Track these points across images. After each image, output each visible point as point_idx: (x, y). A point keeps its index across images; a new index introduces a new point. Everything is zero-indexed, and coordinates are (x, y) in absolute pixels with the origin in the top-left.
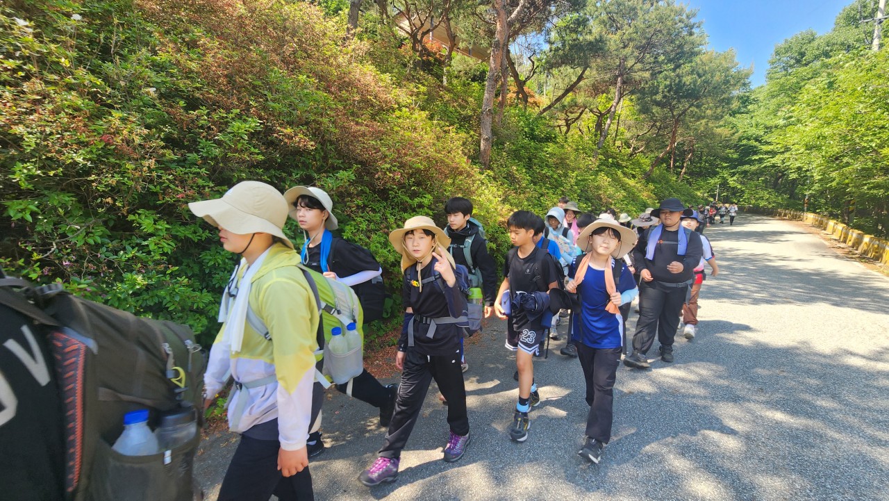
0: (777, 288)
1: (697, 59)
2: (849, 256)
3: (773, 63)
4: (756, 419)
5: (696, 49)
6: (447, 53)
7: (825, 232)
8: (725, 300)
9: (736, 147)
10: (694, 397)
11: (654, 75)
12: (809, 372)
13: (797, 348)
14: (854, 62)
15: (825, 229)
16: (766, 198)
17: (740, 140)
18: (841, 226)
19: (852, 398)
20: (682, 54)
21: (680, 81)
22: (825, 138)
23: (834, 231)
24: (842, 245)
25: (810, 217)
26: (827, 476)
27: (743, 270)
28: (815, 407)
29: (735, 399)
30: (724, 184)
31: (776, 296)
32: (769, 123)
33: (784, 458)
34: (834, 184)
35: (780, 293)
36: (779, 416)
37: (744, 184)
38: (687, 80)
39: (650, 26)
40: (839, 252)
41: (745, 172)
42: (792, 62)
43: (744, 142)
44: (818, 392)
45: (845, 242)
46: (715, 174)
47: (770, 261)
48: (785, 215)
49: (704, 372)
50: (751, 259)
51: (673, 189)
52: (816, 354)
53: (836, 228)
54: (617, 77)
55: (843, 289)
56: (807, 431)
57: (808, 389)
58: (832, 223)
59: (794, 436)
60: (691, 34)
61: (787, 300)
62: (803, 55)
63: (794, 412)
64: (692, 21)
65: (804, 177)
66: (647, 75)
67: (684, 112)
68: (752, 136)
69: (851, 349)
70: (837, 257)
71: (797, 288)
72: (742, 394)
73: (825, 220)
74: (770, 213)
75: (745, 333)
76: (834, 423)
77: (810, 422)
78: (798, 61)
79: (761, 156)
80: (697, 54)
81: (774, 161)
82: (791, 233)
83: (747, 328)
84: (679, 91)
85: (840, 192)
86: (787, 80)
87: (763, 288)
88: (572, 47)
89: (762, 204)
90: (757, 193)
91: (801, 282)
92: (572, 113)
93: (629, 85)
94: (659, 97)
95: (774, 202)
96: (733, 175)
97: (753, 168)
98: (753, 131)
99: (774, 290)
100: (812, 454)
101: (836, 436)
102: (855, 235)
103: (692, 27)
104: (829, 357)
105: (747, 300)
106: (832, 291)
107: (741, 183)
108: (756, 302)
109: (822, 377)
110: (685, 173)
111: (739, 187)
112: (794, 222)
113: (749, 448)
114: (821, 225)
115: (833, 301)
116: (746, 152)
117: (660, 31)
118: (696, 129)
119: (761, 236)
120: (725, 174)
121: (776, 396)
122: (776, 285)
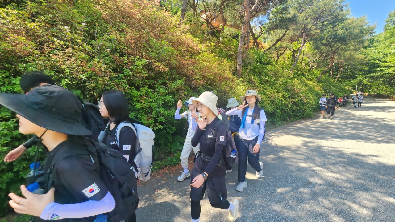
0: (391, 136)
1: (345, 22)
3: (388, 22)
4: (379, 201)
5: (344, 17)
6: (222, 27)
8: (361, 140)
9: (367, 64)
10: (344, 187)
11: (322, 31)
16: (384, 89)
17: (369, 60)
20: (336, 20)
21: (336, 33)
27: (371, 126)
29: (367, 190)
30: (360, 83)
31: (390, 139)
32: (386, 52)
35: (393, 138)
37: (372, 82)
38: (340, 32)
39: (320, 8)
41: (372, 77)
43: (372, 61)
46: (355, 78)
47: (387, 121)
49: (350, 176)
50: (376, 120)
51: (332, 85)
54: (303, 33)
60: (342, 10)
64: (342, 4)
66: (318, 31)
67: (338, 48)
68: (376, 58)
72: (371, 187)
75: (375, 158)
79: (381, 68)
80: (345, 19)
81: (388, 71)
83: (376, 156)
84: (335, 38)
87: (383, 135)
88: (280, 21)
89: (382, 92)
90: (379, 87)
92: (280, 51)
93: (308, 36)
94: (324, 42)
95: (389, 91)
96: (366, 78)
97: (377, 74)
98: (376, 56)
99: (389, 136)
103: (342, 7)
105: (374, 141)
107: (370, 82)
108: (379, 142)
110: (339, 78)
111: (369, 84)
113: (375, 215)
116: (373, 66)
117: (325, 10)
118: (344, 56)
119: (382, 109)
120: (361, 77)
121: (390, 190)
122: (390, 134)
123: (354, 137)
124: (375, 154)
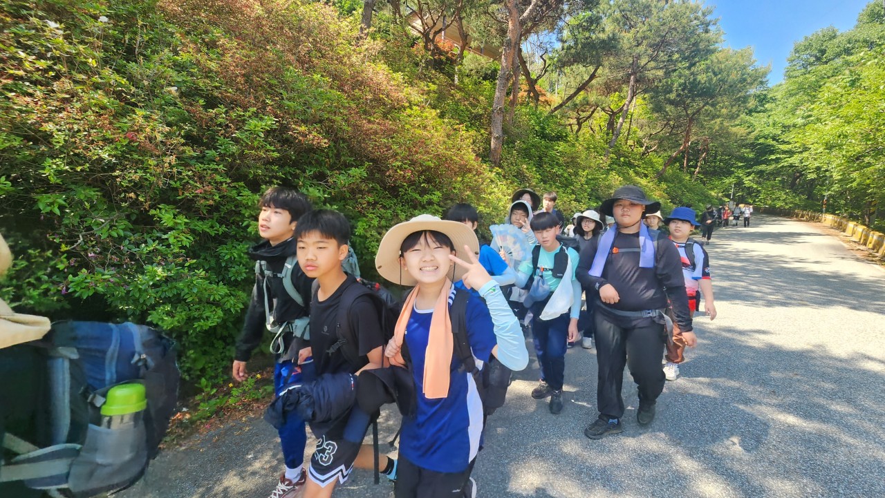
0: (793, 290)
1: (713, 57)
2: (870, 259)
3: (792, 61)
5: (712, 47)
6: (459, 52)
7: (845, 234)
8: (737, 302)
9: (752, 146)
10: (703, 398)
11: (668, 74)
12: (824, 376)
13: (811, 351)
14: (876, 60)
15: (844, 231)
16: (783, 198)
17: (756, 139)
18: (861, 228)
19: (868, 403)
20: (697, 51)
21: (695, 80)
22: (846, 136)
23: (854, 233)
24: (862, 247)
25: (829, 218)
26: (840, 482)
27: (757, 271)
28: (829, 411)
30: (739, 184)
31: (790, 298)
32: (788, 122)
33: (796, 461)
34: (854, 184)
35: (795, 295)
36: (791, 419)
37: (760, 184)
38: (702, 78)
39: (664, 24)
40: (859, 255)
41: (761, 173)
42: (812, 59)
43: (761, 141)
44: (832, 396)
45: (865, 244)
46: (730, 173)
47: (786, 262)
48: (803, 216)
50: (766, 261)
51: (686, 188)
52: (831, 358)
53: (855, 229)
54: (630, 75)
55: (861, 293)
56: (820, 436)
57: (823, 393)
58: (851, 225)
59: (806, 440)
60: (707, 31)
61: (802, 303)
62: (823, 52)
63: (807, 416)
64: (708, 18)
65: (823, 178)
66: (660, 73)
67: (699, 111)
68: (769, 135)
69: (868, 354)
70: (858, 260)
71: (814, 290)
72: (753, 396)
73: (844, 221)
74: (787, 214)
75: (762, 337)
76: (848, 428)
77: (824, 427)
78: (818, 59)
79: (778, 156)
80: (713, 52)
81: (791, 160)
82: (808, 234)
83: (764, 332)
84: (694, 90)
85: (861, 192)
86: (806, 79)
87: (778, 290)
88: (584, 46)
89: (779, 204)
90: (773, 194)
91: (818, 284)
92: (583, 111)
93: (641, 83)
94: (672, 96)
95: (791, 203)
96: (749, 174)
97: (770, 168)
98: (770, 130)
99: (790, 292)
100: (825, 458)
101: (851, 441)
102: (875, 237)
103: (708, 25)
104: (846, 361)
105: (761, 302)
106: (850, 294)
107: (757, 183)
108: (770, 304)
109: (838, 381)
110: (699, 173)
111: (755, 186)
112: (812, 224)
114: (840, 227)
115: (850, 304)
116: (763, 151)
117: (675, 29)
118: (710, 128)
119: (777, 238)
120: (740, 173)
121: (789, 400)
122: (791, 287)
123: (726, 295)
124: (763, 328)
